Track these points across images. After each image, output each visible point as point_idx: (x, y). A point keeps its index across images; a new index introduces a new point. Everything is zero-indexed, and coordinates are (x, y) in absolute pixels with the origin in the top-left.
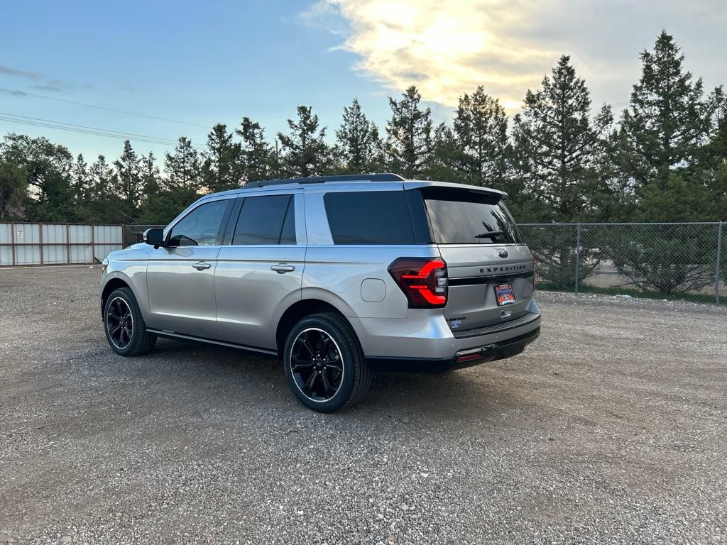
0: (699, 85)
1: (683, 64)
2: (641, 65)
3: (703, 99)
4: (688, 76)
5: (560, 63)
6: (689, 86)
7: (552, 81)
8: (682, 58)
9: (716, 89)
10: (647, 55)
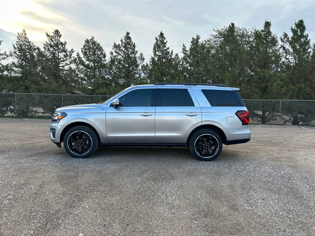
0: (172, 52)
1: (167, 44)
2: (155, 41)
3: (173, 57)
4: (168, 48)
5: (126, 34)
6: (169, 52)
7: (124, 41)
8: (167, 42)
9: (176, 54)
10: (156, 39)
